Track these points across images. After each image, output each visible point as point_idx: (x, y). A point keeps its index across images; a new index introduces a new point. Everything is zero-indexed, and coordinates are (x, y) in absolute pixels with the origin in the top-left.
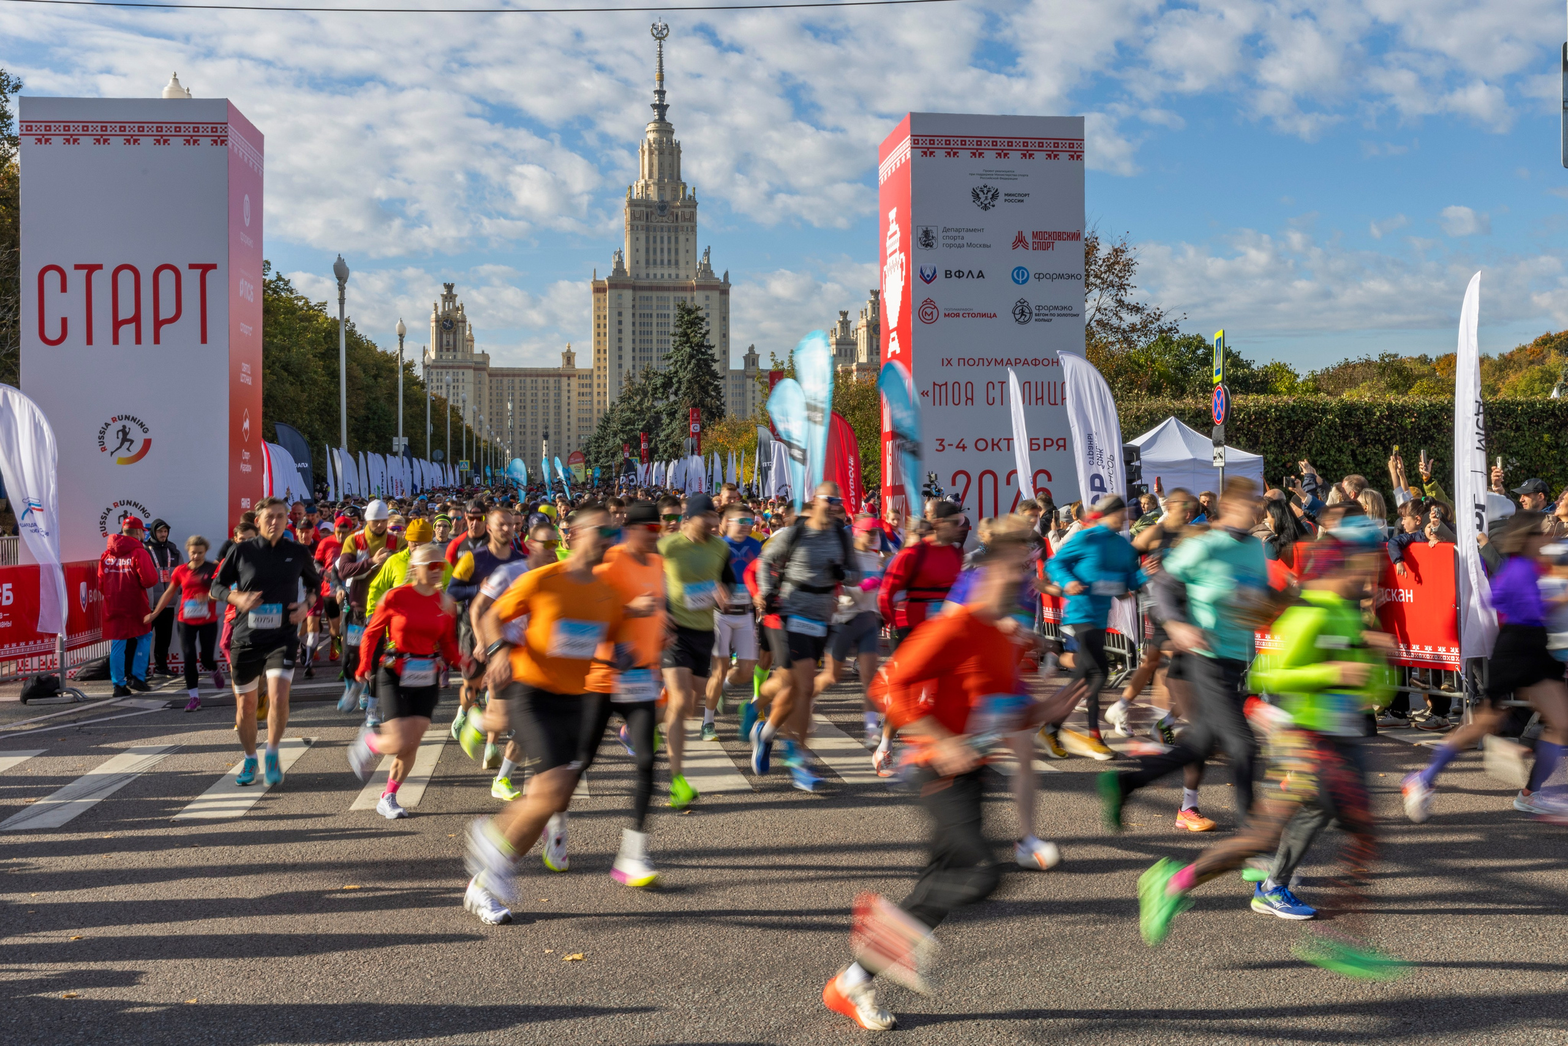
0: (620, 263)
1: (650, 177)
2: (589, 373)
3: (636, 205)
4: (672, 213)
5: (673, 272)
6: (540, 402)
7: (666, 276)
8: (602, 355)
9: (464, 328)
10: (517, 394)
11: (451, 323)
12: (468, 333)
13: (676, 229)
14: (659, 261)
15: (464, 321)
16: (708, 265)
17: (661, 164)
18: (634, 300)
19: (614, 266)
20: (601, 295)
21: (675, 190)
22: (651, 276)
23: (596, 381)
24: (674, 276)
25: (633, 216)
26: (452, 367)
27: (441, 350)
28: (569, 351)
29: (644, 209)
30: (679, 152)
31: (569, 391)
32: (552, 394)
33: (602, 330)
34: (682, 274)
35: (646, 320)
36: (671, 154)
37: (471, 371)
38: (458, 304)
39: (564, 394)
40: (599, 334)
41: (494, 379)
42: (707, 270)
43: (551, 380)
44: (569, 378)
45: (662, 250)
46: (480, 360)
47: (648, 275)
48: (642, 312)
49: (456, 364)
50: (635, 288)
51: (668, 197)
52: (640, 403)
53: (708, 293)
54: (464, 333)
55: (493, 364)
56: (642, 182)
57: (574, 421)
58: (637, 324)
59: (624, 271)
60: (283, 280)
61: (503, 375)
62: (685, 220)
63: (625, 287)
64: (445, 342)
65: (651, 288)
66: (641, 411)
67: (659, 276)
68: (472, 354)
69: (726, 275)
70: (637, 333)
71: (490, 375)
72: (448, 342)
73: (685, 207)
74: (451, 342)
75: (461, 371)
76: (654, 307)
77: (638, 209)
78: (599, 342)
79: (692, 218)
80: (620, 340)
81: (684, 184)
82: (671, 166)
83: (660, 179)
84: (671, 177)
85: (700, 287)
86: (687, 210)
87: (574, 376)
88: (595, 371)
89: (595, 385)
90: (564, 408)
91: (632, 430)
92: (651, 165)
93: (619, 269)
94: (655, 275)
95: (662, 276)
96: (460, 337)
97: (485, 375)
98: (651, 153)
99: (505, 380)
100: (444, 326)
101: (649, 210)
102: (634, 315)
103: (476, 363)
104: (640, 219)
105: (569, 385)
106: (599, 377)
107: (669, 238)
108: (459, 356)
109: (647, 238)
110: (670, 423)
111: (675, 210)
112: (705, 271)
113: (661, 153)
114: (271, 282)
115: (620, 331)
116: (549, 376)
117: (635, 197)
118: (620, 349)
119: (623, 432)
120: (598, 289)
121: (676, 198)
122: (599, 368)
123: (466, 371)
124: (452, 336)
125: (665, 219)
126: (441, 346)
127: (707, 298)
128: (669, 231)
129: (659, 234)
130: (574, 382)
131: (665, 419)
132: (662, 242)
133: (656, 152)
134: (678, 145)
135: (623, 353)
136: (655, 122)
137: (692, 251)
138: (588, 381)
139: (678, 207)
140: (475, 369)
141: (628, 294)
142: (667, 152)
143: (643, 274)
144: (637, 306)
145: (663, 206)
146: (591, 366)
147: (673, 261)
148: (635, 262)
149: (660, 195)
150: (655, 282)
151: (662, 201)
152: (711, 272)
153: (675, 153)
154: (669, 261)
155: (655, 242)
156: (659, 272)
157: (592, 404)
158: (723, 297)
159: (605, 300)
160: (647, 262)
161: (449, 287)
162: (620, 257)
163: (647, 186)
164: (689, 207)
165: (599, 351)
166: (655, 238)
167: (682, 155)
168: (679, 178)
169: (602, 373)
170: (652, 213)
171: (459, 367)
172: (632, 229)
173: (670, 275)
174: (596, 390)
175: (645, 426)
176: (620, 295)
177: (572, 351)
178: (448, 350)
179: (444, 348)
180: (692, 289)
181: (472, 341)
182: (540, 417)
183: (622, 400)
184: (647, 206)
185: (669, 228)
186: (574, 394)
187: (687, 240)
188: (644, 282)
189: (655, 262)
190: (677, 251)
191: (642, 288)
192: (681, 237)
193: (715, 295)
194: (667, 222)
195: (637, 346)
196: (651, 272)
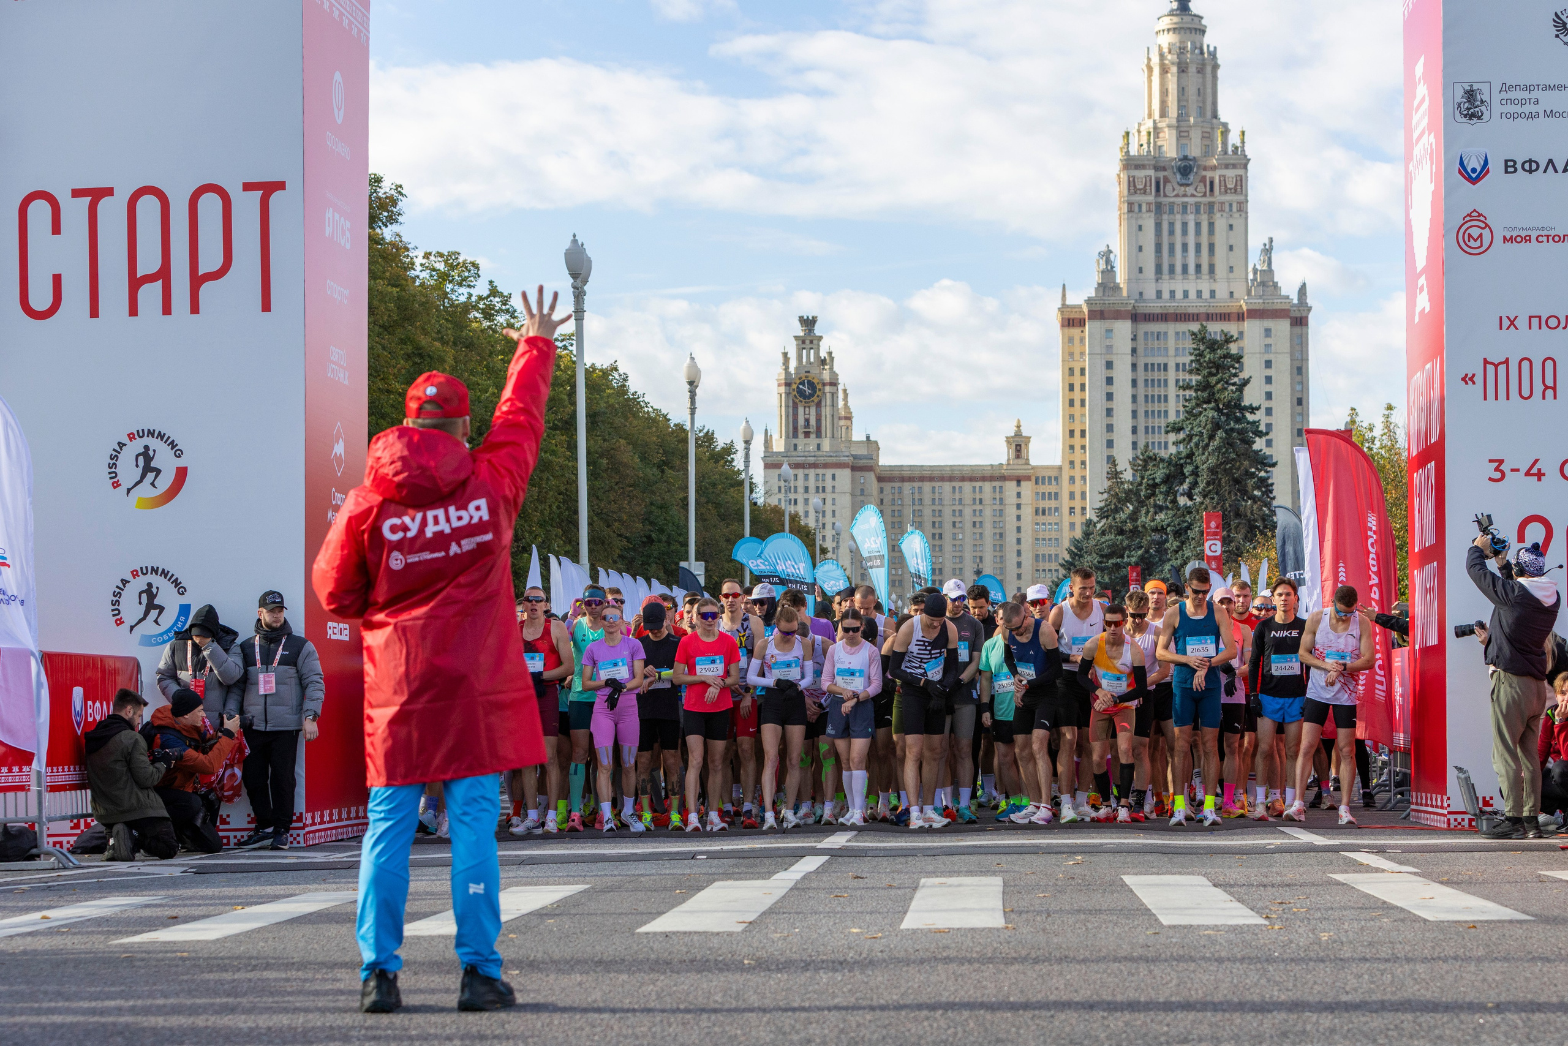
0: (1108, 272)
1: (1163, 114)
2: (1053, 474)
3: (1137, 167)
4: (1203, 180)
5: (1205, 286)
6: (968, 526)
7: (1192, 295)
8: (1077, 441)
9: (834, 395)
10: (927, 512)
11: (811, 385)
12: (841, 403)
13: (1211, 205)
14: (1178, 268)
15: (834, 384)
16: (1270, 271)
17: (1182, 90)
18: (1134, 339)
19: (1096, 278)
20: (1075, 331)
21: (1208, 137)
22: (1166, 295)
23: (1066, 488)
24: (1206, 295)
25: (1132, 188)
26: (814, 466)
27: (795, 435)
28: (1018, 434)
29: (1151, 172)
30: (1216, 67)
31: (1019, 506)
32: (988, 512)
33: (1077, 395)
34: (1222, 293)
35: (1156, 375)
36: (1201, 71)
37: (847, 472)
38: (823, 354)
39: (1011, 512)
40: (1071, 403)
41: (887, 486)
42: (1266, 281)
43: (987, 486)
44: (1019, 482)
45: (1185, 247)
46: (862, 451)
47: (1159, 294)
48: (1150, 360)
49: (822, 460)
50: (1136, 317)
51: (1195, 150)
52: (1134, 517)
53: (1270, 323)
54: (834, 405)
55: (885, 460)
56: (1149, 124)
57: (1027, 559)
58: (1141, 383)
59: (1117, 288)
60: (501, 295)
61: (903, 479)
62: (1226, 191)
63: (1117, 315)
64: (801, 421)
65: (1164, 317)
66: (1135, 532)
67: (1179, 295)
68: (850, 441)
69: (1302, 291)
70: (1141, 399)
71: (880, 479)
72: (807, 421)
73: (1227, 166)
74: (813, 422)
75: (829, 472)
76: (1172, 352)
77: (1141, 174)
78: (1072, 417)
79: (1240, 186)
80: (1109, 412)
81: (1225, 125)
82: (1201, 93)
83: (1181, 118)
84: (1201, 112)
85: (1255, 314)
86: (1231, 173)
87: (1028, 478)
88: (1066, 467)
89: (1065, 495)
90: (1011, 538)
91: (1117, 566)
92: (1164, 93)
93: (1107, 284)
94: (1172, 293)
95: (1186, 294)
96: (826, 411)
97: (871, 477)
98: (1164, 70)
99: (907, 487)
100: (801, 393)
101: (1161, 174)
102: (1134, 366)
103: (855, 457)
104: (1143, 192)
105: (1019, 495)
106: (1072, 479)
107: (1198, 225)
108: (826, 445)
109: (1158, 226)
110: (1180, 548)
111: (1208, 174)
112: (1263, 284)
113: (1182, 69)
114: (480, 298)
115: (1110, 396)
116: (984, 479)
117: (1134, 151)
118: (1110, 428)
119: (1102, 570)
120: (1071, 321)
121: (1208, 151)
122: (1072, 463)
123: (839, 472)
124: (813, 410)
125: (1190, 190)
126: (795, 429)
127: (1268, 332)
128: (1198, 211)
129: (1178, 219)
130: (1027, 488)
131: (1172, 544)
132: (1185, 232)
133: (1174, 69)
134: (1213, 55)
135: (1115, 436)
136: (1171, 13)
137: (1239, 247)
138: (1052, 488)
139: (1214, 168)
140: (854, 469)
141: (1123, 329)
142: (1192, 69)
143: (1150, 293)
144: (1140, 350)
145: (1186, 168)
146: (1057, 460)
147: (1205, 268)
148: (1136, 270)
149: (1180, 146)
150: (1171, 306)
151: (1185, 158)
152: (1275, 285)
153: (1209, 69)
154: (1198, 267)
155: (1172, 232)
156: (1179, 286)
157: (1060, 530)
158: (1298, 330)
159: (1082, 340)
160: (1159, 269)
161: (809, 323)
162: (1108, 261)
163: (1157, 130)
164: (1234, 166)
165: (1072, 433)
166: (1172, 225)
167: (1220, 73)
168: (1215, 115)
169: (1077, 473)
170: (1167, 180)
171: (826, 466)
172: (1130, 211)
173: (1199, 293)
174: (1066, 503)
175: (1142, 558)
176: (1109, 331)
177: (1025, 433)
178: (807, 435)
179: (801, 430)
180: (1240, 317)
181: (849, 418)
182: (968, 556)
183: (1103, 513)
184: (1157, 168)
185: (1197, 206)
186: (1027, 512)
187: (1231, 226)
188: (1154, 307)
189: (1172, 269)
190: (1211, 247)
191: (1149, 318)
192: (1221, 223)
193: (1282, 327)
194: (1193, 195)
195: (1141, 424)
196: (1166, 287)
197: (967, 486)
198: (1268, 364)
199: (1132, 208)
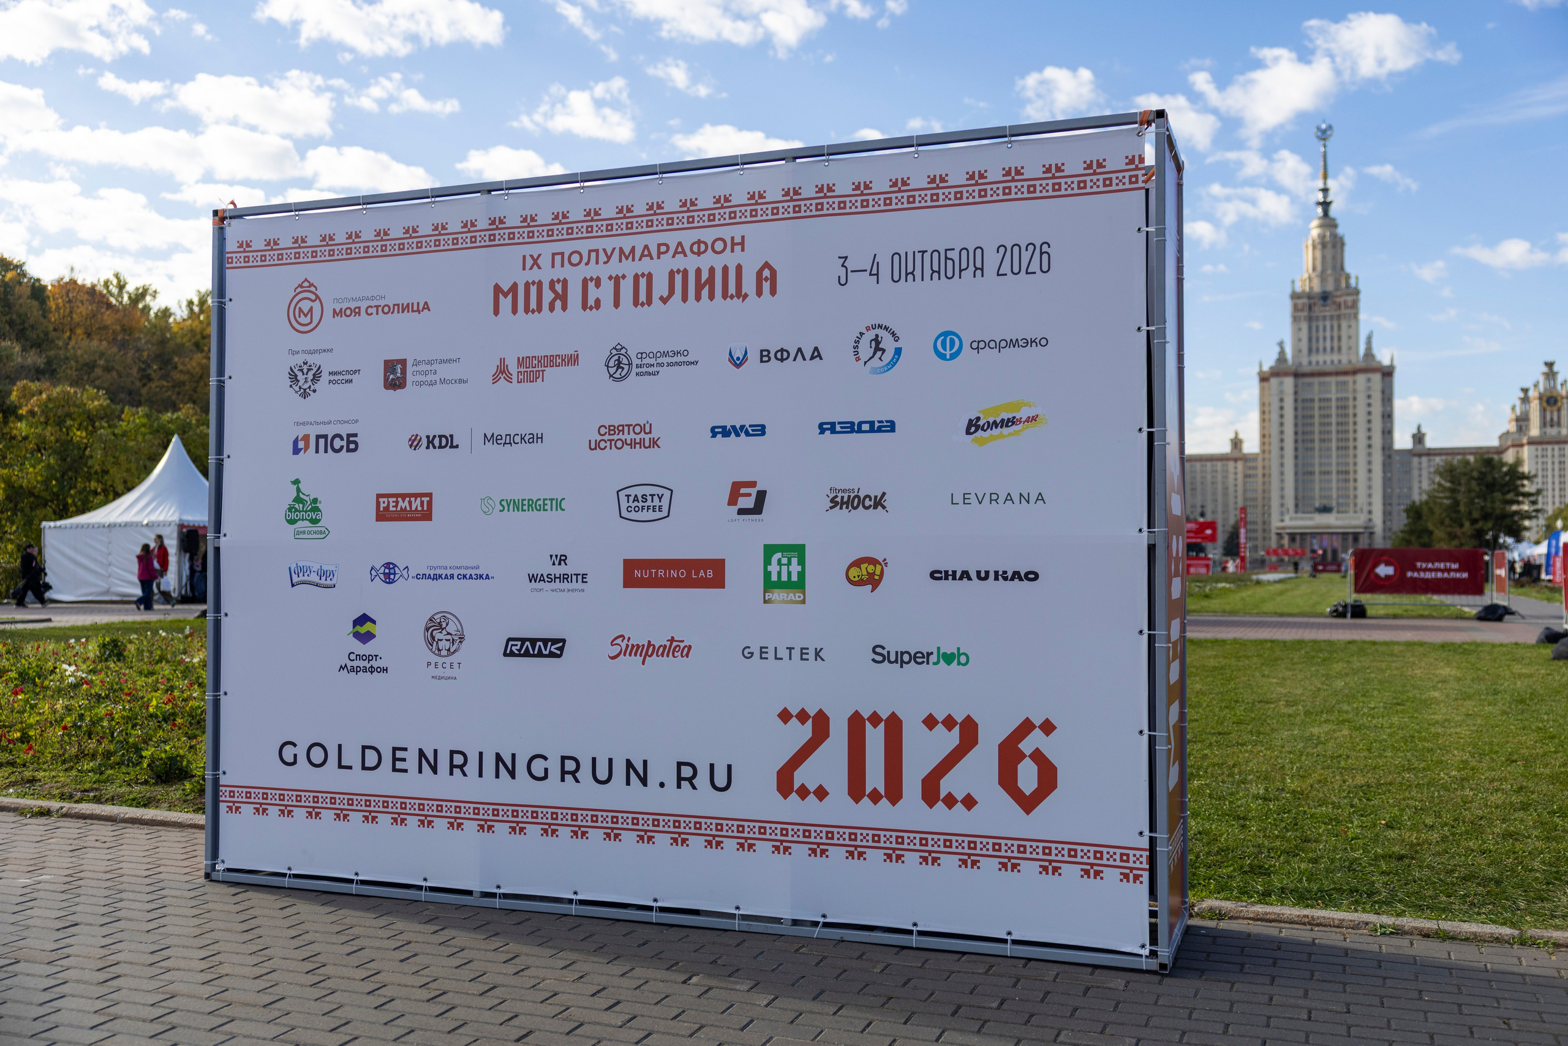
0: (1282, 352)
1: (1314, 269)
2: (1254, 457)
3: (1299, 298)
4: (1334, 303)
5: (1336, 357)
6: (1209, 484)
7: (1329, 362)
8: (1266, 440)
13: (1339, 317)
14: (1321, 349)
16: (1371, 351)
17: (1324, 258)
18: (1295, 386)
19: (1276, 356)
20: (1266, 384)
21: (1337, 281)
22: (1314, 363)
23: (1260, 464)
24: (1336, 362)
25: (1296, 308)
28: (1236, 437)
29: (1305, 301)
30: (1343, 244)
31: (1236, 474)
32: (1220, 477)
33: (1267, 416)
34: (1345, 360)
35: (1308, 405)
36: (1334, 246)
39: (1231, 477)
40: (1264, 420)
42: (1369, 354)
43: (1219, 464)
44: (1236, 461)
45: (1325, 338)
47: (1310, 363)
48: (1304, 397)
50: (1297, 375)
51: (1330, 287)
53: (1370, 375)
56: (1306, 276)
58: (1299, 409)
59: (1286, 360)
62: (1347, 307)
63: (1286, 374)
65: (1312, 374)
67: (1321, 362)
69: (1390, 359)
70: (1299, 417)
73: (1348, 295)
76: (1316, 392)
77: (1300, 302)
78: (1264, 428)
79: (1355, 305)
80: (1282, 424)
81: (1348, 274)
82: (1334, 258)
83: (1323, 271)
84: (1334, 268)
85: (1362, 371)
86: (1350, 299)
87: (1241, 459)
88: (1261, 453)
89: (1261, 468)
90: (1231, 488)
92: (1314, 259)
93: (1281, 358)
94: (1318, 362)
95: (1325, 362)
98: (1314, 248)
101: (1312, 301)
102: (1295, 400)
104: (1302, 310)
105: (1236, 468)
106: (1264, 459)
107: (1332, 327)
109: (1310, 328)
111: (1338, 300)
112: (1367, 355)
113: (1324, 245)
115: (1282, 416)
116: (1217, 460)
117: (1298, 289)
118: (1282, 432)
120: (1264, 378)
121: (1338, 287)
122: (1264, 451)
125: (1327, 308)
127: (1369, 380)
128: (1332, 319)
129: (1321, 324)
130: (1240, 464)
132: (1325, 330)
133: (1319, 247)
134: (1342, 238)
136: (1319, 218)
137: (1354, 337)
138: (1253, 464)
139: (1341, 296)
141: (1289, 381)
142: (1329, 246)
143: (1305, 361)
144: (1299, 392)
145: (1325, 297)
146: (1256, 450)
147: (1336, 348)
148: (1297, 351)
149: (1323, 286)
150: (1317, 369)
151: (1325, 292)
152: (1374, 357)
153: (1339, 245)
154: (1332, 349)
155: (1317, 330)
156: (1321, 358)
158: (1387, 380)
159: (1269, 388)
160: (1310, 350)
162: (1282, 347)
163: (1310, 278)
164: (1352, 295)
165: (1264, 435)
166: (1317, 327)
167: (1346, 247)
168: (1342, 268)
169: (1267, 456)
170: (1315, 304)
173: (1332, 361)
174: (1261, 471)
176: (1282, 383)
177: (1241, 436)
180: (1354, 373)
184: (1309, 298)
185: (1332, 317)
186: (1240, 476)
187: (1350, 327)
188: (1306, 369)
189: (1318, 350)
190: (1339, 338)
191: (1304, 375)
192: (1344, 324)
193: (1377, 377)
194: (1329, 311)
195: (1300, 429)
196: (1314, 359)
197: (1209, 464)
198: (1369, 397)
199: (1295, 319)
